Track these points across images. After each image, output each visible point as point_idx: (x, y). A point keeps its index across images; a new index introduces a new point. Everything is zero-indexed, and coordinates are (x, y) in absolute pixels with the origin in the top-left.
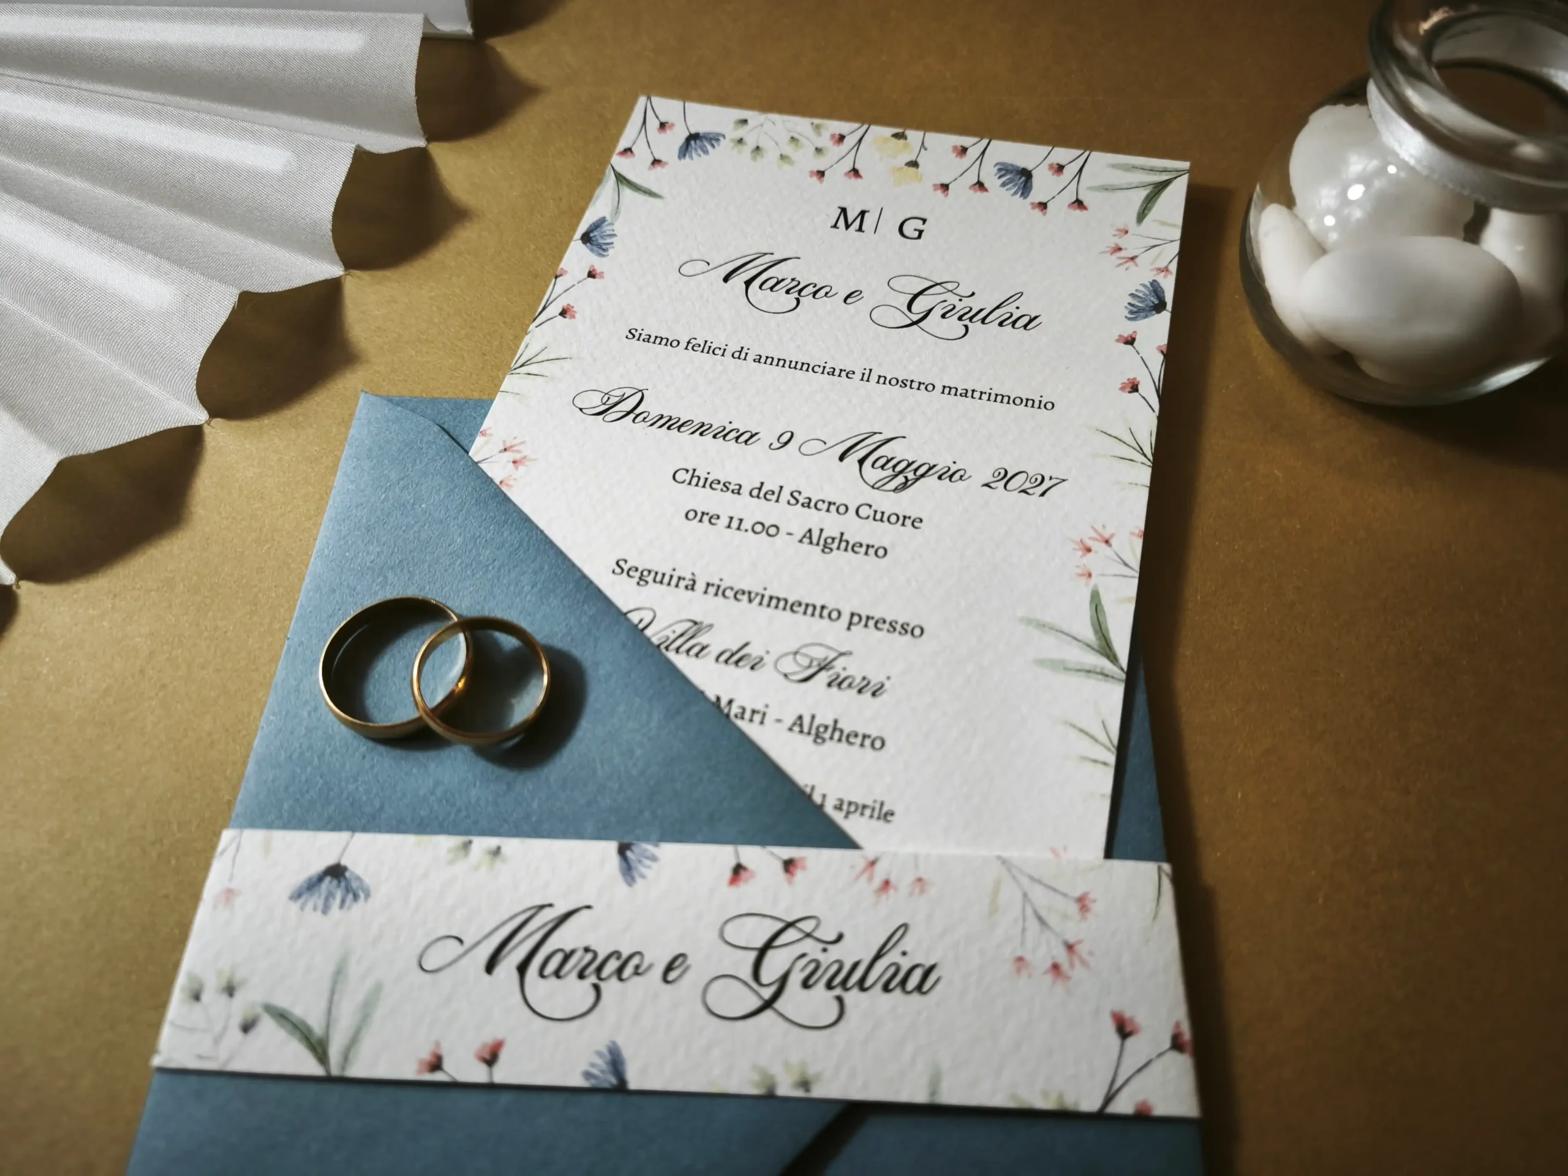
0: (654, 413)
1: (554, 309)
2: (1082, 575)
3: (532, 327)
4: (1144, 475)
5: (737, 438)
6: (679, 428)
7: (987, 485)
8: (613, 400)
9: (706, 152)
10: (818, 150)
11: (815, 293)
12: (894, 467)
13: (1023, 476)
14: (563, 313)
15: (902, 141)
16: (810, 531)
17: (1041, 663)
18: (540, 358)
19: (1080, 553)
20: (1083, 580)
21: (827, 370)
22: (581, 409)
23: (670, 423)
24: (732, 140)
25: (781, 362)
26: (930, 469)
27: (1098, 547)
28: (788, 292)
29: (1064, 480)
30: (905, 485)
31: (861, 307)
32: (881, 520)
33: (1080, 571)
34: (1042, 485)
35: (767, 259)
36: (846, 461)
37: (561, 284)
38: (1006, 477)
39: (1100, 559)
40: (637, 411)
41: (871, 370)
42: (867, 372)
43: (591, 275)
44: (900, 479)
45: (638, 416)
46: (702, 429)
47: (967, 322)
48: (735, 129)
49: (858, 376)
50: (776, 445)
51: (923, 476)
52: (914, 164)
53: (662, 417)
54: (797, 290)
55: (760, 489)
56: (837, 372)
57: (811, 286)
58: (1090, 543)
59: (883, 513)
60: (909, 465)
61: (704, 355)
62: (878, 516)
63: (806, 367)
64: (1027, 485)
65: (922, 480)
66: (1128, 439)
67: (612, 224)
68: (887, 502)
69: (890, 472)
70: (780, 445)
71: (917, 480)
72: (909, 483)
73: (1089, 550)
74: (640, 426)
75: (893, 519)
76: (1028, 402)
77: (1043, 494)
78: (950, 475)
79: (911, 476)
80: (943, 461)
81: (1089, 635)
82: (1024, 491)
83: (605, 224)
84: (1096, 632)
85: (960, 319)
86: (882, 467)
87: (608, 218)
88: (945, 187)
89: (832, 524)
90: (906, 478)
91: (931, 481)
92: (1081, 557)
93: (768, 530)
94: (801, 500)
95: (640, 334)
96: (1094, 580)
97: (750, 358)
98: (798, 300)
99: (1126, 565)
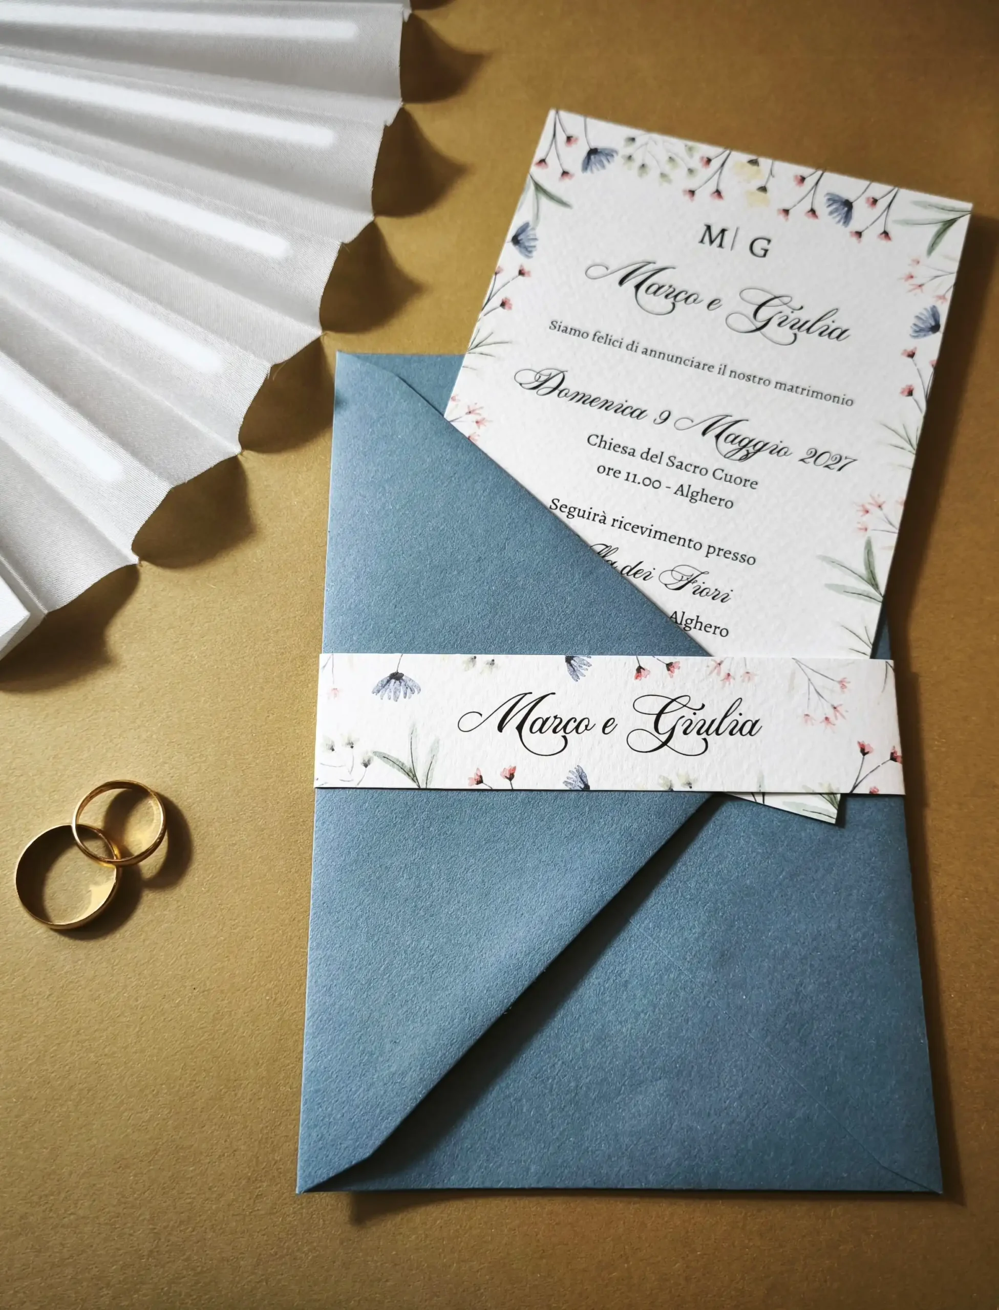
0: (573, 391)
1: (496, 301)
2: (861, 529)
3: (481, 315)
4: (909, 459)
5: (632, 413)
6: (591, 402)
7: (802, 460)
8: (543, 378)
9: (603, 167)
10: (691, 171)
11: (687, 299)
12: (740, 442)
13: (827, 455)
14: (503, 304)
15: (755, 168)
16: (682, 486)
17: (830, 586)
18: (489, 341)
19: (861, 513)
20: (862, 532)
21: (694, 364)
22: (521, 384)
23: (584, 399)
24: (623, 157)
25: (662, 355)
26: (765, 445)
27: (874, 509)
28: (666, 296)
29: (855, 460)
30: (747, 457)
31: (719, 313)
32: (730, 481)
33: (859, 526)
34: (840, 463)
35: (651, 267)
36: (706, 436)
37: (500, 280)
38: (816, 455)
39: (874, 519)
40: (561, 388)
41: (725, 366)
42: (723, 367)
43: (521, 273)
44: (744, 452)
45: (561, 392)
46: (607, 405)
47: (796, 331)
48: (626, 146)
49: (716, 370)
50: (659, 421)
51: (759, 450)
52: (763, 189)
53: (578, 394)
54: (673, 295)
55: (648, 453)
56: (701, 366)
57: (683, 294)
58: (869, 507)
59: (731, 476)
60: (750, 441)
61: (606, 345)
62: (728, 478)
63: (679, 360)
64: (830, 462)
65: (758, 453)
66: (902, 432)
67: (533, 229)
68: (736, 468)
69: (737, 446)
70: (661, 421)
71: (755, 453)
72: (750, 455)
73: (867, 512)
74: (564, 400)
75: (738, 481)
76: (835, 398)
77: (840, 470)
78: (777, 451)
79: (751, 450)
80: (774, 441)
81: (862, 570)
82: (827, 466)
83: (529, 228)
84: (866, 569)
85: (791, 327)
86: (732, 442)
87: (531, 223)
88: (786, 212)
89: (697, 482)
90: (748, 451)
91: (764, 454)
92: (862, 516)
93: (653, 483)
94: (676, 464)
95: (560, 326)
96: (869, 533)
97: (640, 350)
98: (674, 304)
99: (891, 524)
